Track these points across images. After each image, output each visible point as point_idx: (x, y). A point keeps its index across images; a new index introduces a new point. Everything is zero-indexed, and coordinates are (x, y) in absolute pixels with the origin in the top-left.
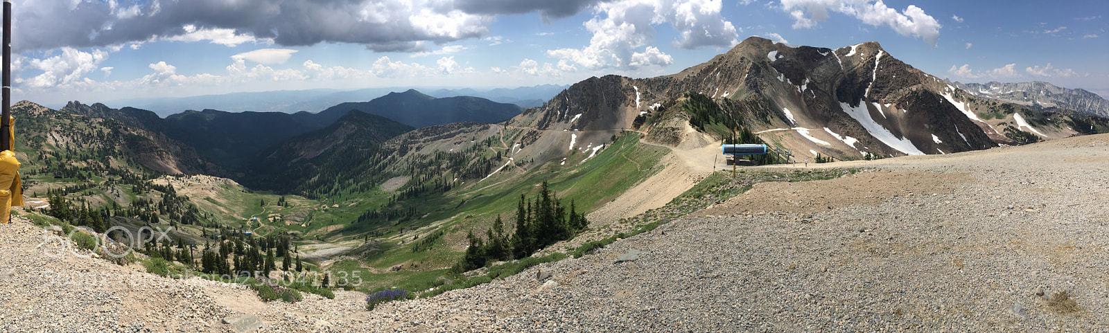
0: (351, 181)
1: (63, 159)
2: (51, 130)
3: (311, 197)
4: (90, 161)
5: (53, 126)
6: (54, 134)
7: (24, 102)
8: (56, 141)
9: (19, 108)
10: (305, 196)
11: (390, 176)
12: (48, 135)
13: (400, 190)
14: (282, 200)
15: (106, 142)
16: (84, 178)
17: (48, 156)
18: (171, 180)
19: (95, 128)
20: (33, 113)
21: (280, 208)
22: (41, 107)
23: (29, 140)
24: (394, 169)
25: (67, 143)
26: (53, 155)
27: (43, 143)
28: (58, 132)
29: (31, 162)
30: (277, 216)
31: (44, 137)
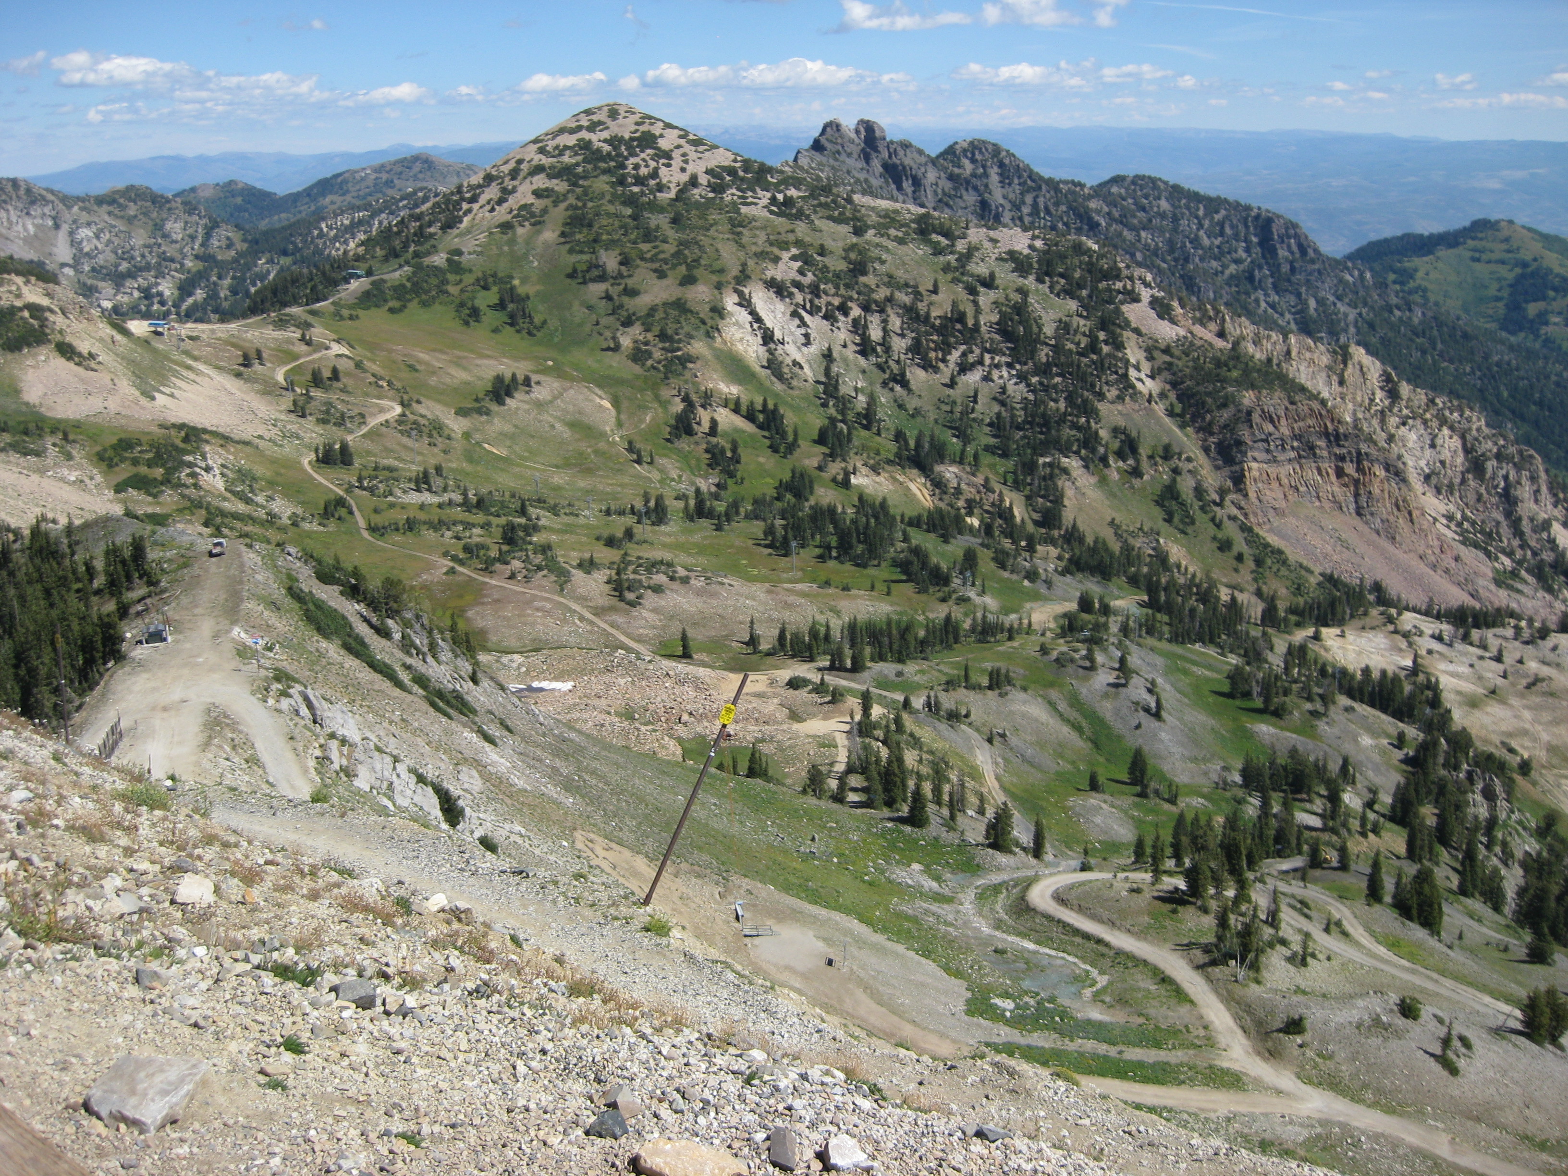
1: (804, 445)
2: (743, 277)
4: (950, 472)
5: (761, 255)
6: (761, 299)
7: (613, 113)
8: (768, 338)
9: (585, 145)
12: (730, 301)
15: (1044, 370)
16: (940, 578)
17: (725, 417)
18: (1425, 643)
19: (989, 283)
20: (655, 174)
22: (697, 143)
23: (627, 323)
25: (828, 356)
26: (750, 417)
27: (698, 347)
28: (779, 289)
29: (631, 449)
31: (704, 312)
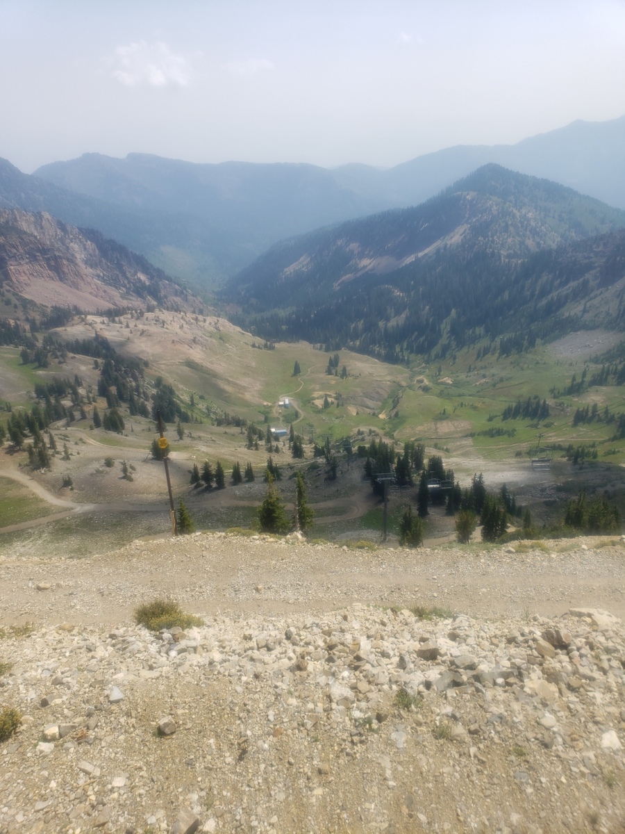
0: (480, 330)
3: (391, 359)
10: (378, 356)
11: (572, 325)
13: (596, 360)
14: (333, 363)
21: (332, 380)
24: (585, 311)
30: (330, 396)
